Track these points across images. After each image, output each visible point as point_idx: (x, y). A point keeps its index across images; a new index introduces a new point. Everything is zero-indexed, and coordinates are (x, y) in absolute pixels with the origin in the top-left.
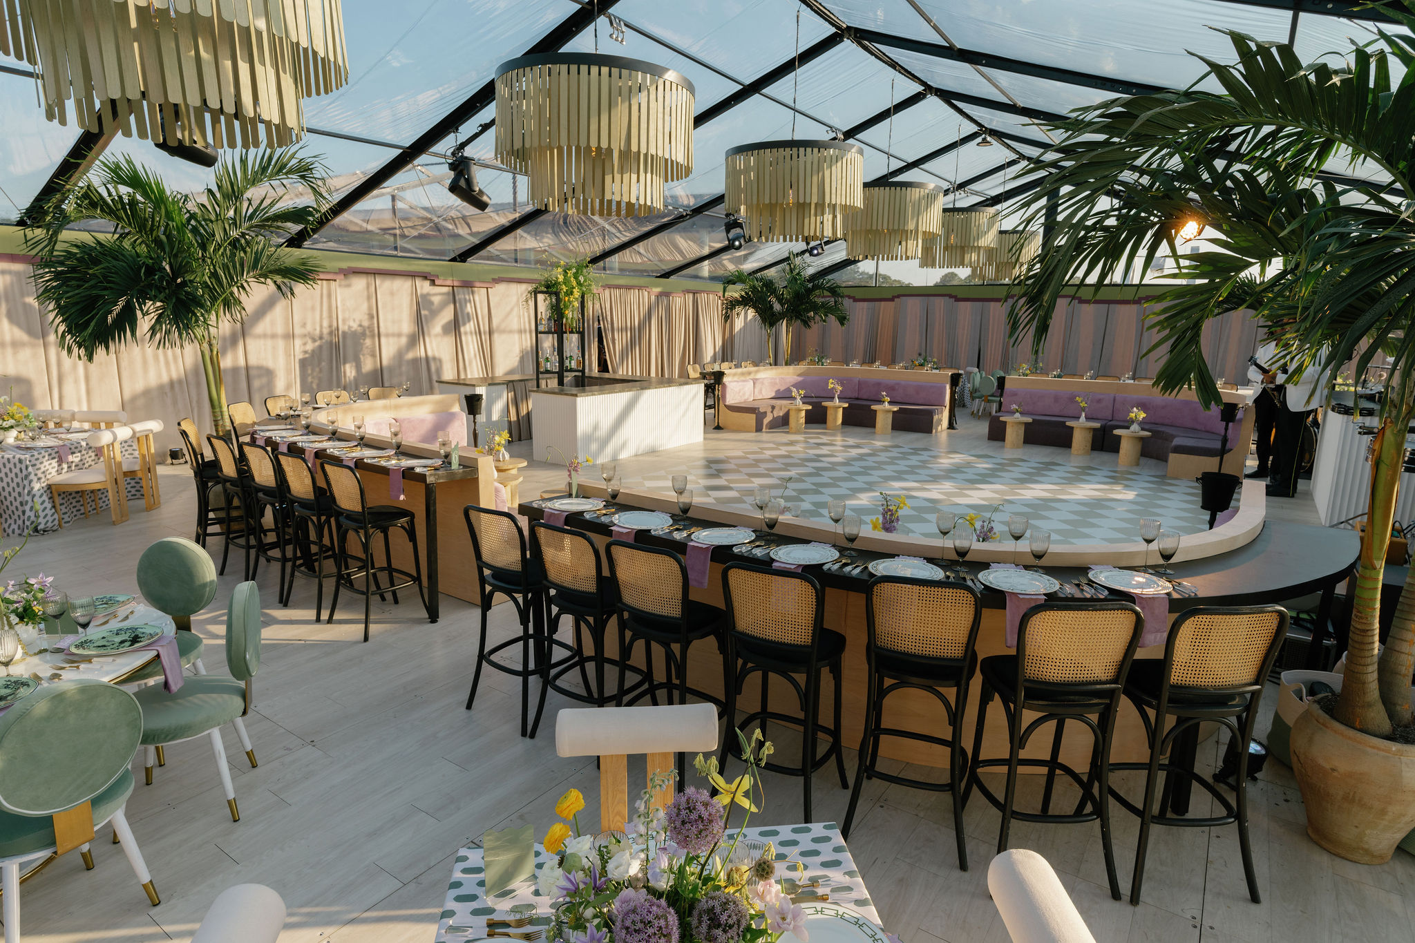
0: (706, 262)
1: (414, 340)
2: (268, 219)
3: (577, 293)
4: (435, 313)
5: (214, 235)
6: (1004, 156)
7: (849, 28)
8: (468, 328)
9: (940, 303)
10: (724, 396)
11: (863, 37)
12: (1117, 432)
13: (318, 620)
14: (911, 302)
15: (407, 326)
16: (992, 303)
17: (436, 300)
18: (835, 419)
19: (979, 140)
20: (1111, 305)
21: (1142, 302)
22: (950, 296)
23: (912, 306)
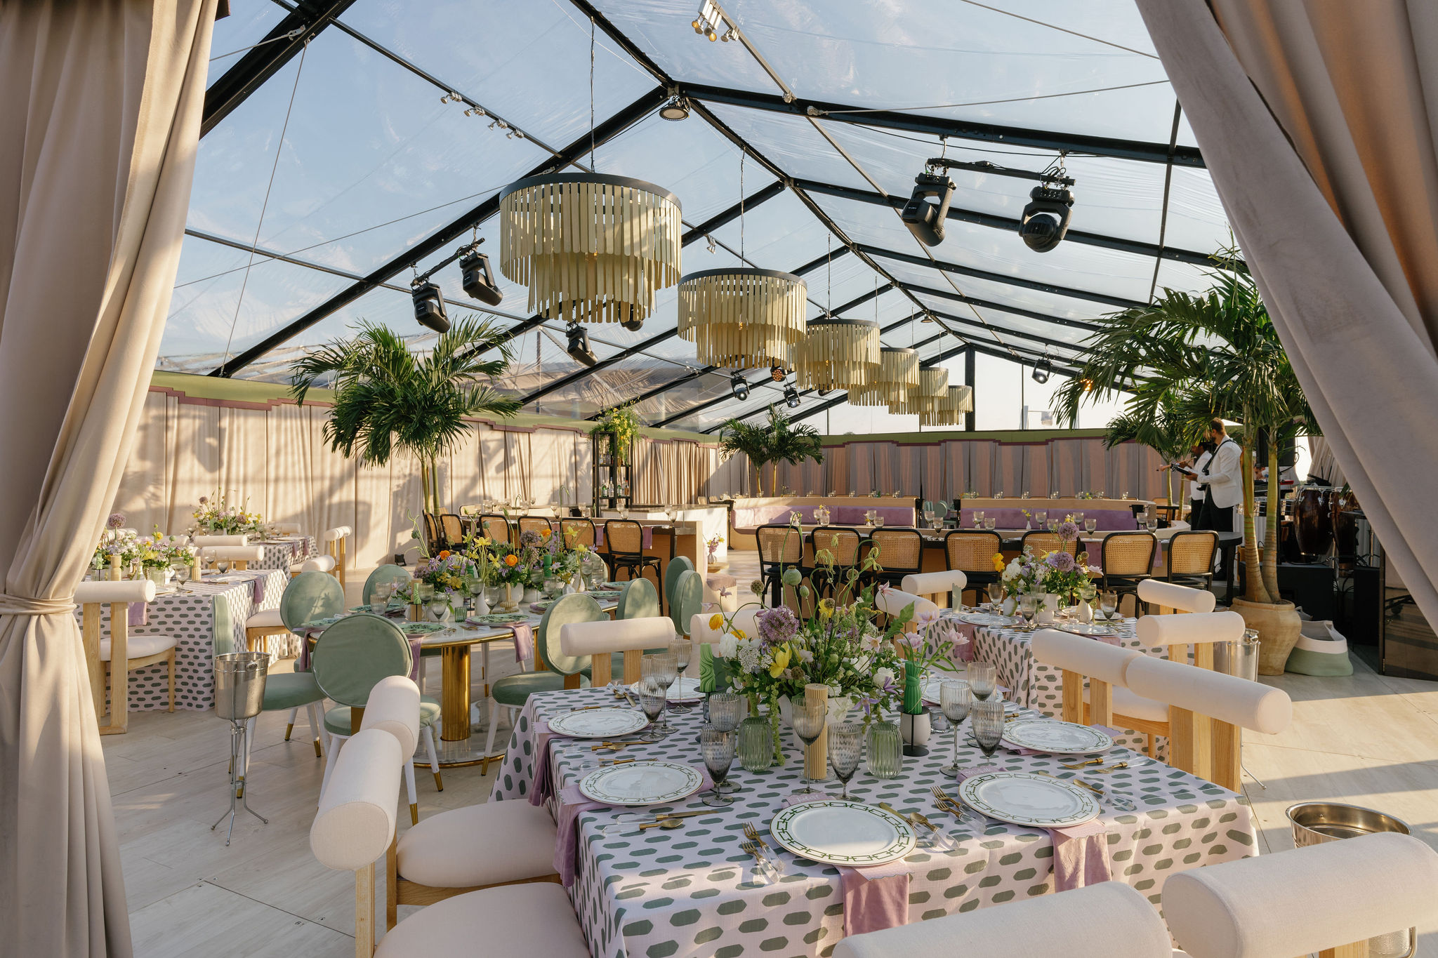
1: (474, 481)
2: (469, 370)
3: (629, 433)
4: (491, 457)
5: (431, 381)
6: (938, 329)
7: (854, 244)
8: (514, 469)
9: (884, 447)
10: (737, 520)
11: (862, 250)
14: (859, 447)
15: (471, 469)
16: (929, 447)
17: (492, 445)
19: (923, 318)
20: (1025, 447)
21: (1050, 443)
22: (893, 442)
23: (861, 450)
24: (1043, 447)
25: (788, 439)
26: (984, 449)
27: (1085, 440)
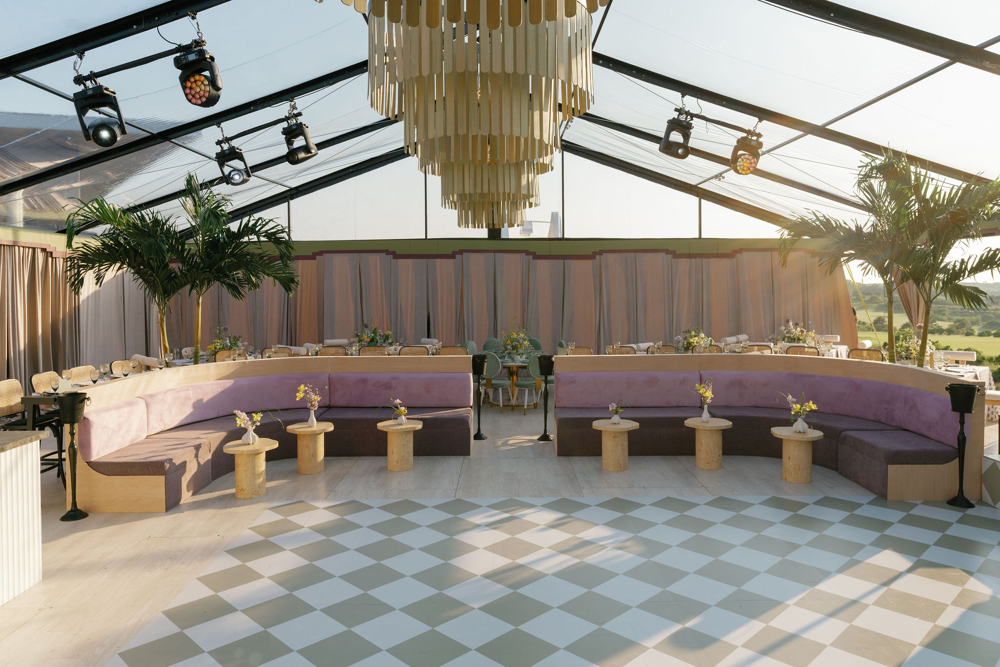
0: (19, 194)
9: (375, 261)
10: (86, 445)
12: (775, 430)
14: (337, 259)
16: (438, 261)
18: (314, 455)
20: (568, 262)
21: (597, 257)
22: (387, 252)
23: (340, 263)
24: (589, 263)
25: (226, 244)
26: (512, 263)
27: (640, 254)
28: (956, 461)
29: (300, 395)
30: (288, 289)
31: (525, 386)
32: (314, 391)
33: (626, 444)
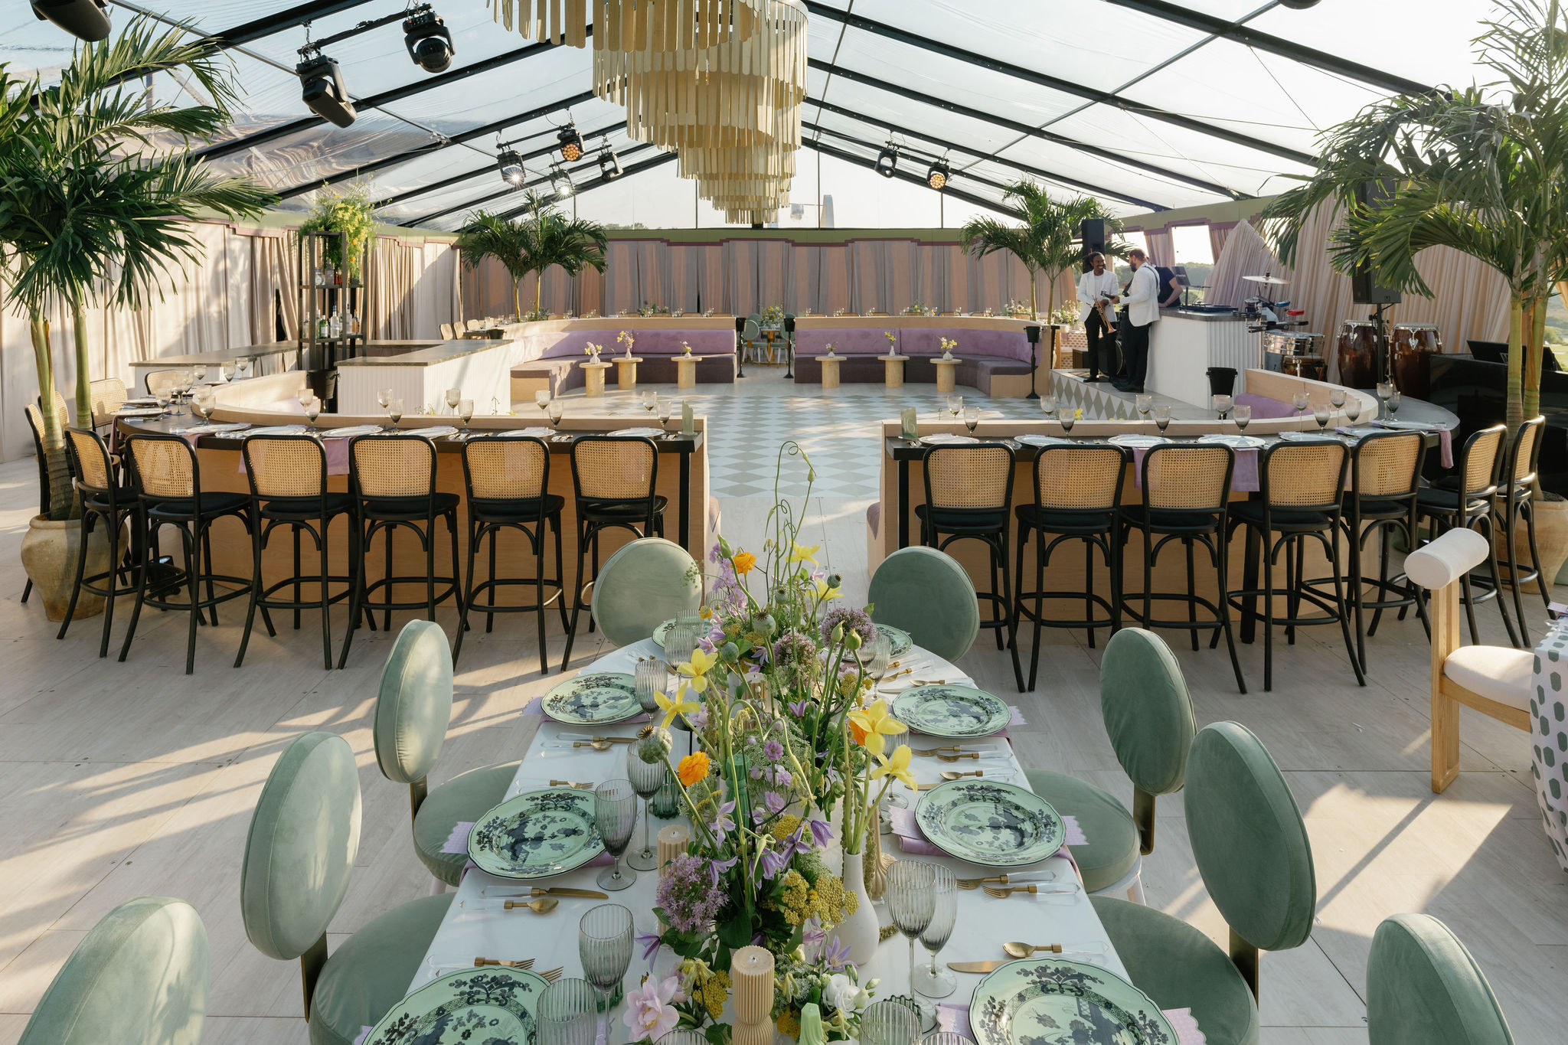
9: (650, 247)
12: (933, 361)
13: (545, 671)
14: (618, 246)
16: (707, 248)
18: (630, 377)
20: (826, 249)
22: (662, 240)
23: (620, 250)
24: (842, 249)
26: (773, 251)
27: (887, 242)
28: (1031, 374)
29: (619, 339)
30: (601, 271)
31: (778, 346)
32: (630, 336)
33: (838, 371)
